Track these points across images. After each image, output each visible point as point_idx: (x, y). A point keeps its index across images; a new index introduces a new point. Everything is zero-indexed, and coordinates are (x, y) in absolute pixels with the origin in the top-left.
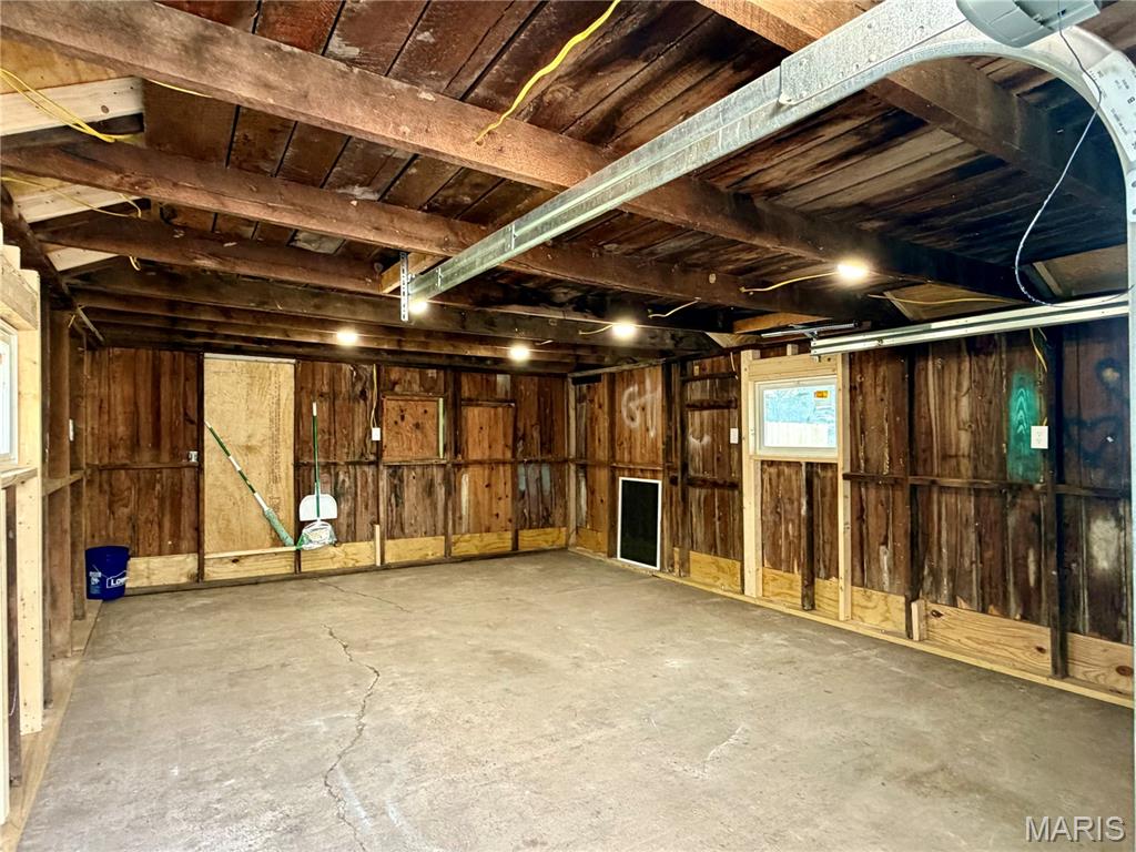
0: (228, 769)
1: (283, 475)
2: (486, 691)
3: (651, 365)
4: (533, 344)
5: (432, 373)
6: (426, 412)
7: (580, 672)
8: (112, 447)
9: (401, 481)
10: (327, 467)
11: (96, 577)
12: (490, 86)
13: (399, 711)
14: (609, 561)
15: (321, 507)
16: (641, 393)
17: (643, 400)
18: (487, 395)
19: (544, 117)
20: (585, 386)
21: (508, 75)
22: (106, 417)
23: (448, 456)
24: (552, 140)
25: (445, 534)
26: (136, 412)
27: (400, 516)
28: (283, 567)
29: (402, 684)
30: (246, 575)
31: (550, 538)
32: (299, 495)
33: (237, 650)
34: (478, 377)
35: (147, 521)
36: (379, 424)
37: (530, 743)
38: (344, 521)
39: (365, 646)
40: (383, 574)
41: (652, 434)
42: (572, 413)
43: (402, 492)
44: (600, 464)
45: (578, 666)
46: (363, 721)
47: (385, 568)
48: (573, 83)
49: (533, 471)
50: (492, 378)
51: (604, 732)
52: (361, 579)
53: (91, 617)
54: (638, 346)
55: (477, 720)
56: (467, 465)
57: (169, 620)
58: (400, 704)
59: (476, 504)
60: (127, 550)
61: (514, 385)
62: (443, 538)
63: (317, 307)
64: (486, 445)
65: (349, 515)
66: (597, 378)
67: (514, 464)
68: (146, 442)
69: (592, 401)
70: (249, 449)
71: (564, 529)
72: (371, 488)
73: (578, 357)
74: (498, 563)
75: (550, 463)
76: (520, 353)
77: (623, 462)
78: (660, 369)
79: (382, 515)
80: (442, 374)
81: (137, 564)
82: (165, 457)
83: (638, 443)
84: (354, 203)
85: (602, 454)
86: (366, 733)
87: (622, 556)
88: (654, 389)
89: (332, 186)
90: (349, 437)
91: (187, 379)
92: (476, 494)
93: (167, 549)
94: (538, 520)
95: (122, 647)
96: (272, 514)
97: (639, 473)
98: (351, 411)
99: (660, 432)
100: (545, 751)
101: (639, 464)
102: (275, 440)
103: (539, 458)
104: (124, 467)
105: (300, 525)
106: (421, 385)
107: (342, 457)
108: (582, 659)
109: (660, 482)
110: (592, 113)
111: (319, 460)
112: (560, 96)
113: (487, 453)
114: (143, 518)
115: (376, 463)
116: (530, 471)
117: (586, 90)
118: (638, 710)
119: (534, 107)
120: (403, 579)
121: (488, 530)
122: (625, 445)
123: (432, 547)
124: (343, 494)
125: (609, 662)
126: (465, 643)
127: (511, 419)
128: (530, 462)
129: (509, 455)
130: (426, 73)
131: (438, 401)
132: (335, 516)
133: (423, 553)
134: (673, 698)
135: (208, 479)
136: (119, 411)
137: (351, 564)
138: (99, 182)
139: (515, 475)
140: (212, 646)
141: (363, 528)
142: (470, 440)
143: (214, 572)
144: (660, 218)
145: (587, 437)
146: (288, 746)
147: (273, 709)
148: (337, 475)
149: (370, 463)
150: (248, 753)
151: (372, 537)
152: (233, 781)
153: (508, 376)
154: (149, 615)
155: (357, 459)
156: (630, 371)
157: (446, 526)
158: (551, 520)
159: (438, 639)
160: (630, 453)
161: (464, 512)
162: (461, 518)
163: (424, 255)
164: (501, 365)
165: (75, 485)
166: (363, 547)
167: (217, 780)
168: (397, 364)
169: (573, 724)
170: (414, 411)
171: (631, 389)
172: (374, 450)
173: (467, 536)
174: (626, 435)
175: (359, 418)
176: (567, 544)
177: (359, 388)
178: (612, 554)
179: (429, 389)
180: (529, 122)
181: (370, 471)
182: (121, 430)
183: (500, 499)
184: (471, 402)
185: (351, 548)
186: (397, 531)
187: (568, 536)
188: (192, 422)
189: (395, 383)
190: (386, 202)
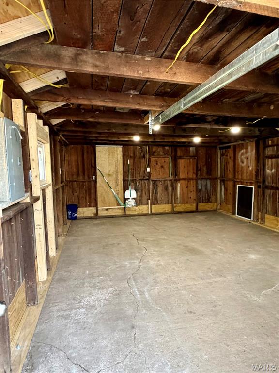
0: (101, 273)
1: (120, 183)
2: (181, 259)
3: (251, 141)
4: (201, 137)
5: (167, 148)
6: (165, 162)
7: (215, 256)
8: (72, 175)
9: (157, 185)
10: (133, 181)
11: (70, 213)
12: (169, 51)
13: (152, 262)
14: (232, 216)
15: (131, 194)
16: (247, 152)
17: (247, 155)
18: (187, 155)
19: (191, 58)
20: (224, 150)
21: (175, 47)
22: (70, 166)
23: (173, 177)
24: (195, 66)
25: (172, 204)
26: (78, 165)
27: (157, 197)
28: (120, 213)
29: (154, 254)
30: (110, 214)
31: (210, 206)
32: (125, 190)
33: (106, 238)
34: (183, 148)
35: (82, 197)
36: (149, 167)
37: (194, 279)
38: (138, 198)
39: (143, 240)
40: (151, 216)
41: (251, 168)
42: (219, 161)
43: (157, 189)
44: (229, 180)
45: (215, 254)
46: (140, 264)
47: (152, 214)
48: (200, 45)
49: (204, 182)
50: (188, 148)
51: (222, 279)
52: (143, 218)
53: (68, 224)
54: (244, 135)
55: (177, 269)
56: (179, 180)
57: (88, 227)
58: (152, 260)
59: (182, 193)
60: (77, 205)
61: (197, 151)
62: (171, 205)
63: (126, 129)
64: (186, 173)
65: (140, 196)
66: (229, 147)
67: (197, 180)
68: (81, 173)
69: (227, 156)
70: (109, 175)
71: (215, 203)
72: (147, 188)
73: (220, 140)
74: (191, 214)
75: (210, 179)
76: (197, 140)
77: (239, 179)
78: (254, 143)
79: (151, 197)
80: (170, 148)
81: (80, 210)
82: (86, 177)
83: (245, 172)
84: (131, 96)
85: (231, 176)
86: (141, 268)
87: (238, 214)
88: (252, 151)
89: (124, 91)
90: (140, 171)
91: (91, 154)
92: (182, 190)
93: (88, 206)
94: (206, 200)
95: (76, 234)
96: (117, 196)
97: (245, 184)
98: (140, 162)
99: (254, 167)
100: (199, 282)
101: (245, 180)
102: (117, 172)
103: (206, 177)
104: (75, 181)
105: (125, 200)
106: (163, 152)
107: (137, 177)
108: (217, 252)
109: (253, 187)
110: (209, 54)
111: (130, 178)
112: (196, 50)
113: (187, 175)
114: (81, 196)
115: (148, 179)
116: (203, 182)
117: (205, 46)
118: (236, 272)
119: (187, 56)
120: (157, 218)
121: (187, 203)
122: (240, 172)
123: (167, 208)
124: (138, 190)
125: (227, 254)
126: (176, 242)
127: (195, 163)
128: (202, 179)
129: (195, 176)
130: (146, 51)
131: (169, 158)
132: (136, 197)
133: (164, 210)
134: (251, 270)
135: (98, 185)
136: (73, 164)
137: (141, 213)
138: (58, 100)
139: (197, 183)
140: (99, 236)
141: (144, 201)
142: (180, 171)
143: (101, 213)
144: (241, 89)
145: (225, 169)
146: (118, 269)
147: (115, 257)
148: (136, 183)
149: (146, 180)
150: (107, 270)
151: (148, 204)
152: (102, 277)
153: (195, 148)
154: (83, 225)
155: (142, 178)
156: (242, 144)
157: (172, 201)
158: (211, 200)
159: (167, 240)
160: (242, 176)
161: (178, 196)
162: (177, 198)
163: (156, 111)
164: (191, 144)
165: (63, 187)
166: (145, 207)
167: (98, 277)
168: (155, 145)
169: (211, 275)
170: (161, 161)
171: (242, 151)
172: (148, 175)
173: (180, 205)
174: (240, 169)
175: (143, 165)
176: (217, 209)
177: (142, 154)
178: (234, 213)
179: (166, 154)
180: (186, 61)
181: (146, 182)
182: (74, 170)
183: (191, 192)
184: (181, 158)
185: (141, 207)
186: (156, 202)
187: (217, 206)
188: (93, 167)
189: (154, 152)
190: (142, 94)
